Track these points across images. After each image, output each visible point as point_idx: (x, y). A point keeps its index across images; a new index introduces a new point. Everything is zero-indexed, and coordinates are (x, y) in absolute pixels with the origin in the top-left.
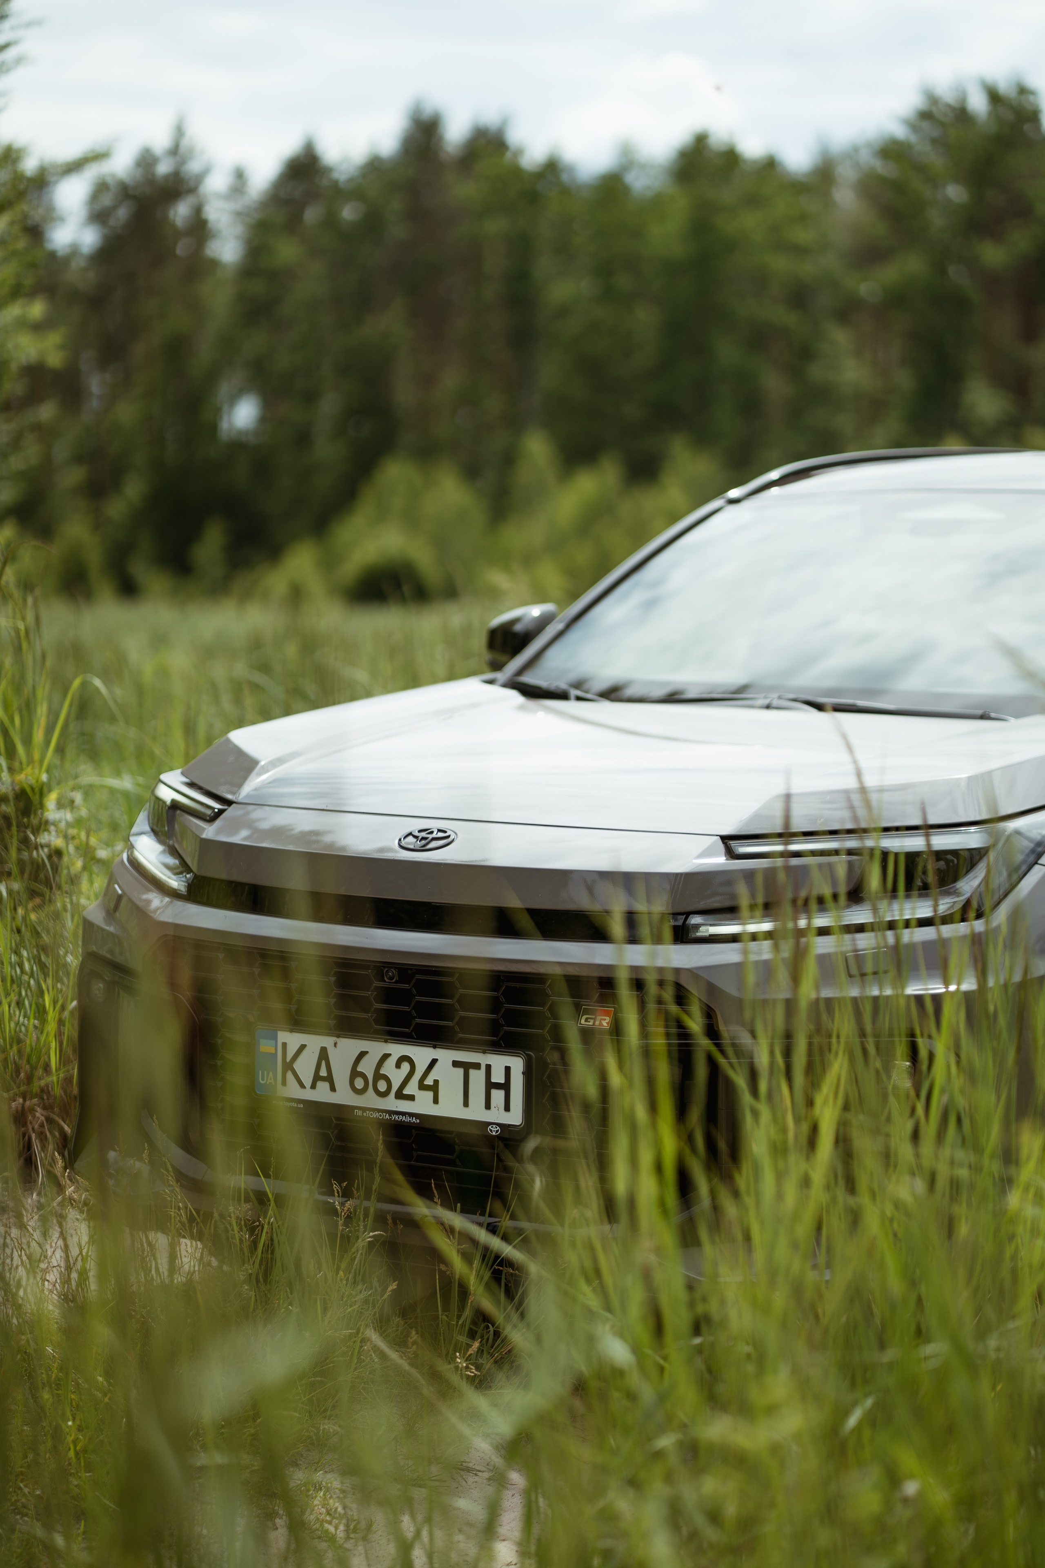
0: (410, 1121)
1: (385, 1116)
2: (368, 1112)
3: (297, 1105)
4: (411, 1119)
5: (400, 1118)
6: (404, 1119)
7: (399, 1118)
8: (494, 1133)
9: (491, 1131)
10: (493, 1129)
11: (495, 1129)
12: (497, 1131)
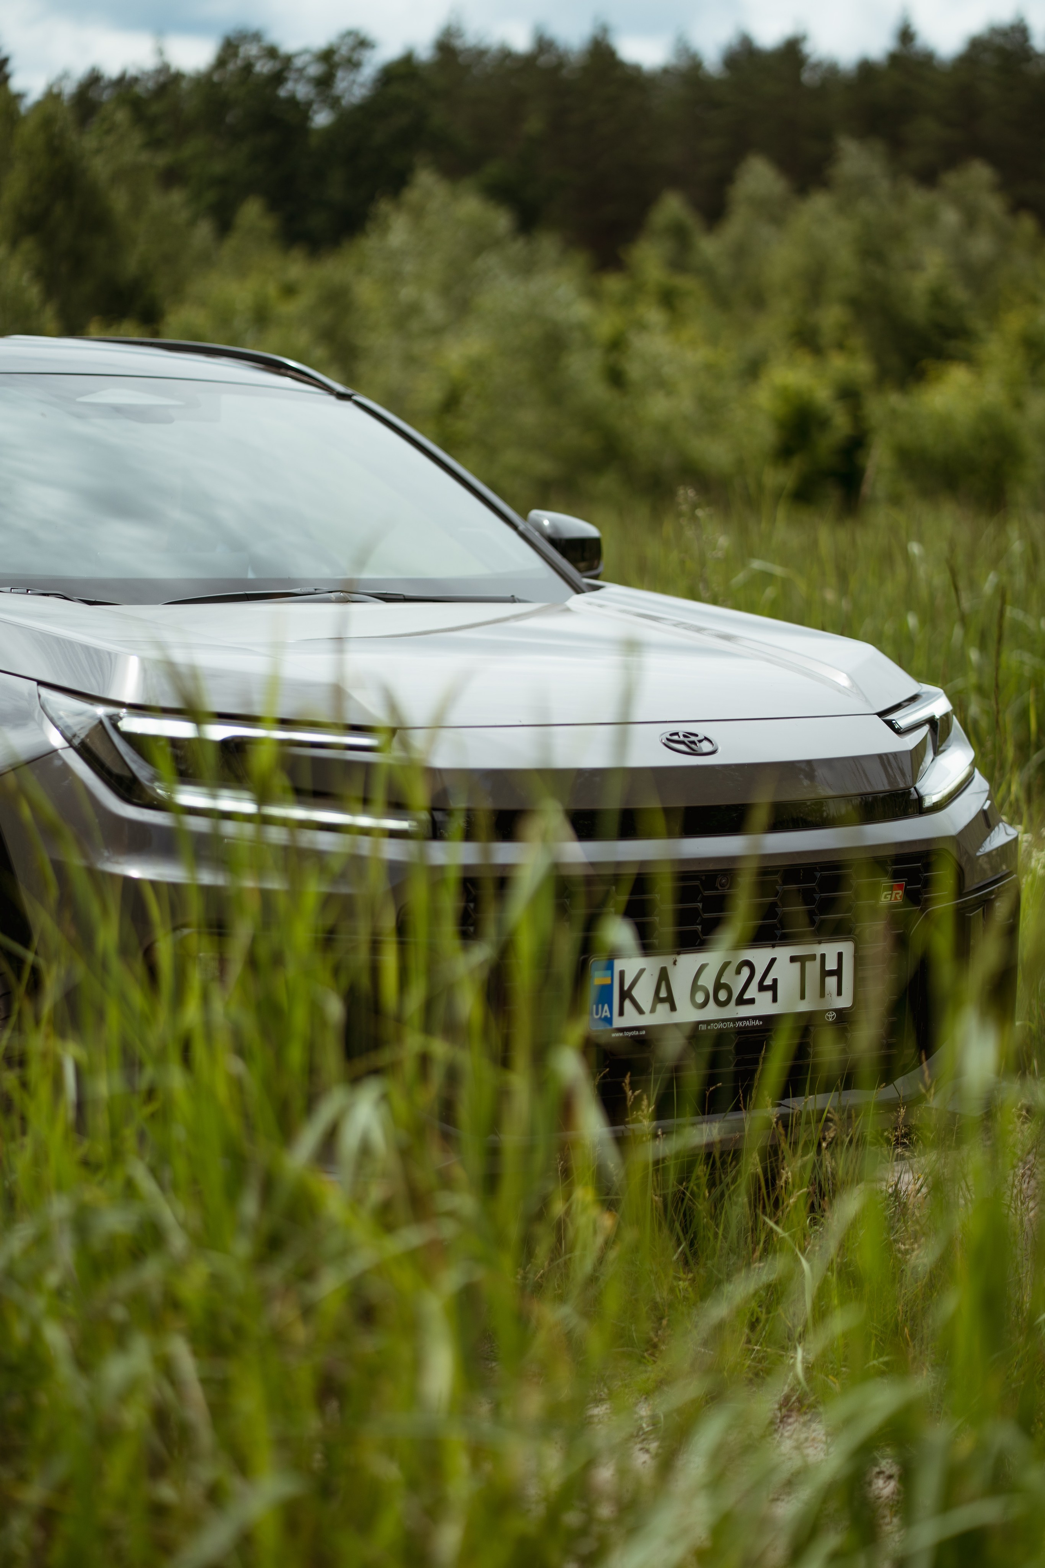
0: (753, 1024)
1: (730, 1024)
2: (712, 1024)
3: (639, 1033)
4: (754, 1023)
5: (744, 1024)
6: (748, 1023)
7: (742, 1024)
8: (831, 1020)
9: (828, 1017)
10: (829, 1016)
11: (832, 1016)
12: (833, 1017)
